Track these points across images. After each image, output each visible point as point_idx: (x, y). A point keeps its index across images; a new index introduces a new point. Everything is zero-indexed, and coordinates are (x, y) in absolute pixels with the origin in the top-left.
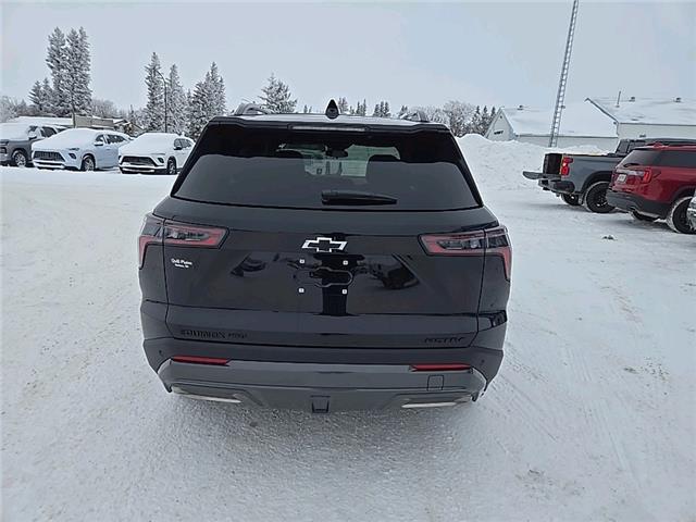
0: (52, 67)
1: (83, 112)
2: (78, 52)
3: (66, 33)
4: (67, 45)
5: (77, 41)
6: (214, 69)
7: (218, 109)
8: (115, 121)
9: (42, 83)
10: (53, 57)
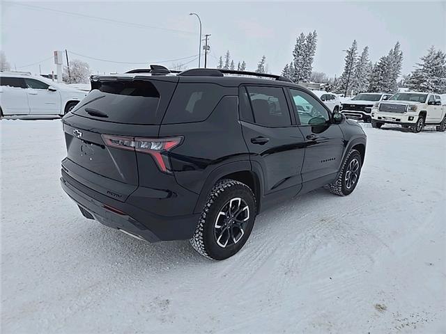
0: (295, 56)
1: (305, 80)
2: (310, 45)
3: (306, 35)
4: (305, 42)
5: (311, 39)
6: (397, 47)
7: (393, 74)
8: (321, 85)
9: (289, 65)
10: (296, 50)
